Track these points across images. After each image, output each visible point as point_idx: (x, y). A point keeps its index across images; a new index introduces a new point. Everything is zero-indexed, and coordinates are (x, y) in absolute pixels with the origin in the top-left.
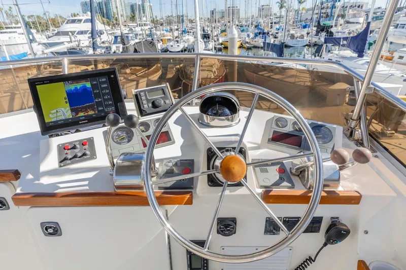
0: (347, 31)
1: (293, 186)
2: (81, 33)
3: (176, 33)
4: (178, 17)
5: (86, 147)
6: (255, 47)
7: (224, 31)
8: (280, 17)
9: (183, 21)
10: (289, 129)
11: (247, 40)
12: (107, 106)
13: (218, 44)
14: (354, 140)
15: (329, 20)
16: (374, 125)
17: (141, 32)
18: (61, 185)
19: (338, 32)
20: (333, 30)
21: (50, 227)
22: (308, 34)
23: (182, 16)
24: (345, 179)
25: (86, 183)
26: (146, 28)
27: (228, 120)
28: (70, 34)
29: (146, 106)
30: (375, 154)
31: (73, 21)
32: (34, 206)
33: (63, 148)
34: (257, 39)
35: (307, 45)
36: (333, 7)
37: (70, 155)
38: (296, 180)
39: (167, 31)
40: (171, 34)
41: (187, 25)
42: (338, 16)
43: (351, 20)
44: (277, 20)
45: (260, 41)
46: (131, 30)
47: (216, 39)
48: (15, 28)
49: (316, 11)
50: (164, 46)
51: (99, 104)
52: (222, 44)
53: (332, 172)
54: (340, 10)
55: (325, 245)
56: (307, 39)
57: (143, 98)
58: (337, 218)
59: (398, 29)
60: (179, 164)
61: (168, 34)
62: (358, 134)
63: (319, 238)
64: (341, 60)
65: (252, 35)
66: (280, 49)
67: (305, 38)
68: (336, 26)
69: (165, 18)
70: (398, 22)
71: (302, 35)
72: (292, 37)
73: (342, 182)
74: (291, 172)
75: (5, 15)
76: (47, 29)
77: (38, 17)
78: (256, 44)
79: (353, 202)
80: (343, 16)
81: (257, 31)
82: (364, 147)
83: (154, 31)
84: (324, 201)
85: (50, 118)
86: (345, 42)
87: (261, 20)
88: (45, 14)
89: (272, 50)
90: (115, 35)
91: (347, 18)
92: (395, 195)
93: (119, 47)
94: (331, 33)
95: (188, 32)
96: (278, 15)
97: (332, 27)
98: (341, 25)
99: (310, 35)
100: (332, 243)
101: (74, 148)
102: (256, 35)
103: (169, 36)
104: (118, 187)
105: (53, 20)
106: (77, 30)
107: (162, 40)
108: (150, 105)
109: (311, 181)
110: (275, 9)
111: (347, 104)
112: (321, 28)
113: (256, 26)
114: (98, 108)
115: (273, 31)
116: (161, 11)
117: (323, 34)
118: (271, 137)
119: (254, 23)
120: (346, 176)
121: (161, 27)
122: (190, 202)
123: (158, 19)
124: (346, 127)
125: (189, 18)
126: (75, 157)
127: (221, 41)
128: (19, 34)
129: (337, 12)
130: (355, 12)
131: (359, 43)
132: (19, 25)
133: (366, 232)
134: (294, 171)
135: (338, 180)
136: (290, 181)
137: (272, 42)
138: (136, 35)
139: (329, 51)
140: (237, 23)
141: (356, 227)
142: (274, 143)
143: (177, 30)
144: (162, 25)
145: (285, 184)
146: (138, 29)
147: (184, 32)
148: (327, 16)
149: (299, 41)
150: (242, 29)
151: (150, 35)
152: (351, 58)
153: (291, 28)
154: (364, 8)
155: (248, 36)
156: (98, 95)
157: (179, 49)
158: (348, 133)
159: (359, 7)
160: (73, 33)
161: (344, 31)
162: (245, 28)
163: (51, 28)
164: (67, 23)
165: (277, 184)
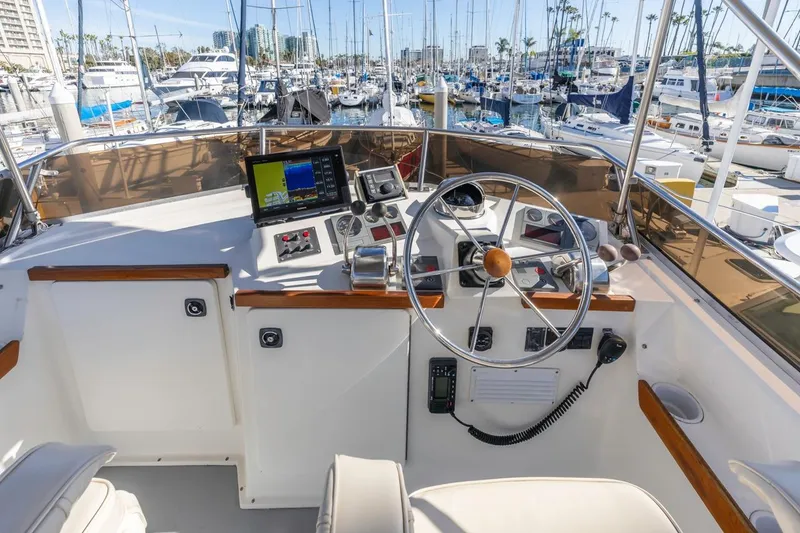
0: (595, 85)
1: (556, 290)
2: (212, 75)
3: (352, 80)
4: (356, 57)
5: (308, 238)
6: (468, 103)
7: (422, 79)
8: (501, 62)
9: (362, 63)
10: (544, 223)
11: (455, 92)
12: (329, 190)
13: (413, 98)
14: (621, 238)
15: (570, 70)
16: (654, 220)
17: (300, 77)
18: (286, 284)
19: (584, 86)
20: (577, 83)
21: (271, 335)
22: (542, 87)
23: (363, 56)
24: (615, 283)
25: (315, 281)
26: (308, 70)
27: (472, 210)
28: (196, 76)
29: (373, 191)
30: (647, 255)
31: (203, 59)
32: (256, 307)
33: (280, 239)
34: (469, 92)
35: (541, 103)
36: (574, 52)
37: (290, 247)
38: (559, 283)
39: (338, 76)
40: (344, 80)
41: (368, 69)
42: (582, 65)
43: (601, 71)
44: (497, 66)
45: (474, 95)
46: (284, 72)
47: (410, 89)
48: (113, 64)
49: (552, 57)
50: (335, 97)
51: (320, 188)
52: (418, 97)
53: (599, 273)
54: (584, 56)
55: (599, 365)
56: (540, 95)
57: (370, 181)
58: (610, 330)
59: (667, 86)
60: (421, 261)
61: (340, 80)
62: (625, 232)
63: (590, 356)
64: (597, 127)
65: (462, 87)
66: (505, 109)
67: (538, 93)
68: (580, 77)
69: (335, 58)
70: (665, 76)
71: (533, 89)
72: (520, 90)
73: (612, 286)
74: (553, 274)
75: (99, 46)
76: (160, 66)
77: (148, 50)
78: (468, 98)
79: (626, 308)
80: (589, 65)
81: (468, 81)
82: (632, 243)
83: (319, 74)
84: (594, 306)
85: (265, 203)
86: (599, 102)
87: (474, 66)
88: (159, 46)
89: (494, 110)
90: (263, 79)
91: (593, 68)
92: (672, 301)
93: (266, 96)
94: (575, 88)
95: (369, 79)
96: (498, 58)
97: (575, 79)
98: (587, 77)
99: (543, 88)
100: (606, 362)
101: (295, 239)
102: (468, 87)
103: (341, 83)
104: (358, 286)
105: (170, 55)
106: (207, 71)
107: (331, 88)
108: (378, 190)
109: (577, 284)
110: (493, 52)
111: (607, 187)
112: (560, 81)
113: (467, 74)
114: (318, 191)
115: (492, 81)
116: (330, 48)
117: (564, 88)
118: (524, 233)
119: (464, 69)
120: (616, 280)
121: (330, 71)
122: (441, 305)
123: (325, 58)
124: (611, 223)
125: (371, 59)
126: (297, 249)
127: (417, 93)
128: (117, 73)
129: (580, 58)
130: (605, 60)
131: (621, 104)
132: (119, 61)
133: (645, 346)
134: (555, 272)
135: (608, 283)
136: (553, 284)
137: (491, 98)
138: (293, 80)
139: (577, 113)
140: (439, 68)
141: (632, 341)
142: (529, 239)
143: (353, 75)
144: (331, 67)
145: (548, 286)
146: (296, 73)
147: (362, 79)
148: (567, 64)
149: (529, 97)
150: (447, 77)
151: (315, 81)
152: (611, 125)
153: (518, 78)
154: (615, 55)
155: (457, 87)
156: (319, 178)
157: (357, 102)
158: (614, 229)
159: (609, 53)
160: (200, 74)
161: (592, 84)
162: (452, 77)
163: (166, 67)
164: (193, 60)
165: (539, 286)
